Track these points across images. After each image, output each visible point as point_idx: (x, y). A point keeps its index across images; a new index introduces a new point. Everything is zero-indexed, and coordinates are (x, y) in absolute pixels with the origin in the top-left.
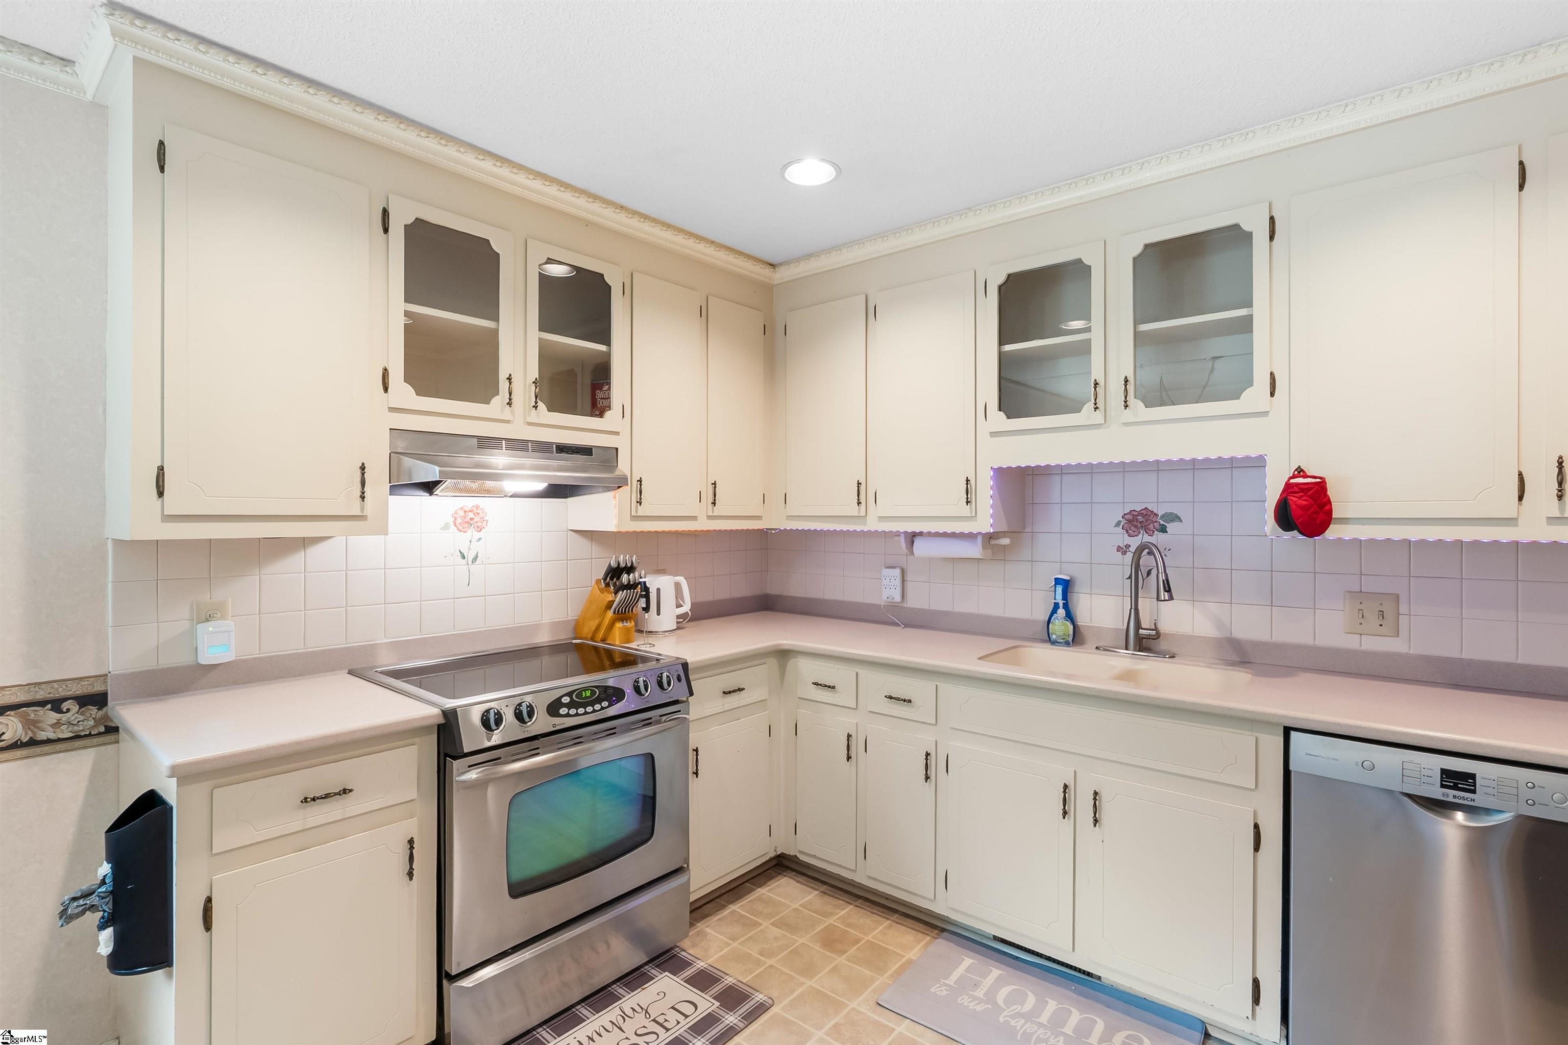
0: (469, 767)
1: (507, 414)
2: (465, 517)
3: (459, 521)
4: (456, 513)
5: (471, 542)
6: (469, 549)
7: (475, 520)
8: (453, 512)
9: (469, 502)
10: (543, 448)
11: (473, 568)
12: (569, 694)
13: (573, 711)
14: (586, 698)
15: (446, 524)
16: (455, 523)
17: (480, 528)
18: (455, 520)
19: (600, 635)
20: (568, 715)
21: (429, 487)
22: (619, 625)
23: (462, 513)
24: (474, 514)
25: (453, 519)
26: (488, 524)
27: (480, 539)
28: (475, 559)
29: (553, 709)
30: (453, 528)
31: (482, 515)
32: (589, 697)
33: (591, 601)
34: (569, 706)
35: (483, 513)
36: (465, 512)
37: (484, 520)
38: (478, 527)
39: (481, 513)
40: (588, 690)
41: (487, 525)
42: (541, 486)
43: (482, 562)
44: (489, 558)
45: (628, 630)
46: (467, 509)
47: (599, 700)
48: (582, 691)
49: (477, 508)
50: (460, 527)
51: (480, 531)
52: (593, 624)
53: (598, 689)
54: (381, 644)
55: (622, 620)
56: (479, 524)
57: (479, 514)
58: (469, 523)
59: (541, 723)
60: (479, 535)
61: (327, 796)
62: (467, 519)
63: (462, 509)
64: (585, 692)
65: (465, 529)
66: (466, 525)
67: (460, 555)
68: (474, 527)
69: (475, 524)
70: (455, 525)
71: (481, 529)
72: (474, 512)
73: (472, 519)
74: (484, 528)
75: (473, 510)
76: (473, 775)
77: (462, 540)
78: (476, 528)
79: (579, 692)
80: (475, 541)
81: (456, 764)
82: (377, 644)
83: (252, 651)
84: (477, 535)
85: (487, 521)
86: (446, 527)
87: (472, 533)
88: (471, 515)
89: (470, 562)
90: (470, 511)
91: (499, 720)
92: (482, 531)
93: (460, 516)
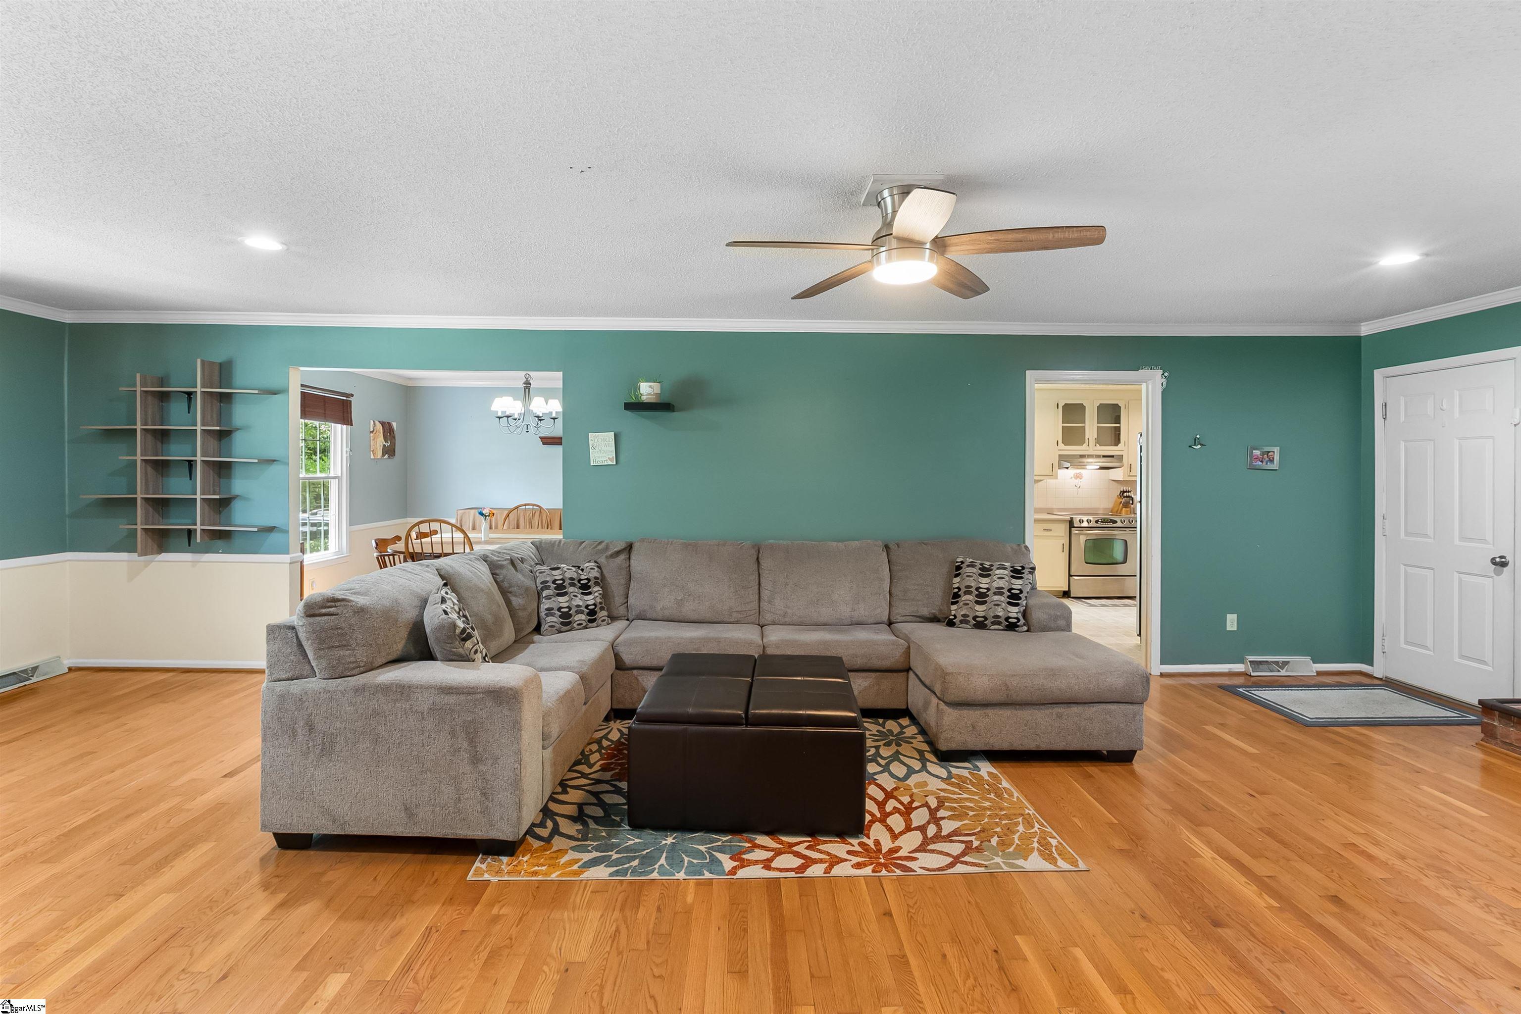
0: (1077, 530)
1: (1088, 448)
6: (1078, 484)
9: (1078, 471)
10: (1098, 456)
19: (1119, 512)
21: (1067, 468)
22: (1124, 509)
26: (1083, 477)
28: (1080, 486)
29: (1097, 522)
33: (1116, 501)
34: (1101, 522)
35: (1082, 474)
42: (1098, 467)
43: (1082, 489)
44: (1084, 486)
45: (1127, 511)
47: (1110, 522)
49: (1080, 473)
52: (1116, 509)
55: (1126, 508)
58: (1078, 477)
59: (1093, 524)
63: (1076, 473)
65: (1076, 479)
67: (1075, 485)
69: (1080, 477)
70: (1074, 478)
76: (1077, 532)
77: (1077, 482)
81: (1073, 529)
84: (1080, 480)
86: (1072, 478)
87: (1078, 480)
89: (1079, 489)
90: (1078, 474)
91: (1083, 522)
92: (1082, 479)
93: (1075, 475)
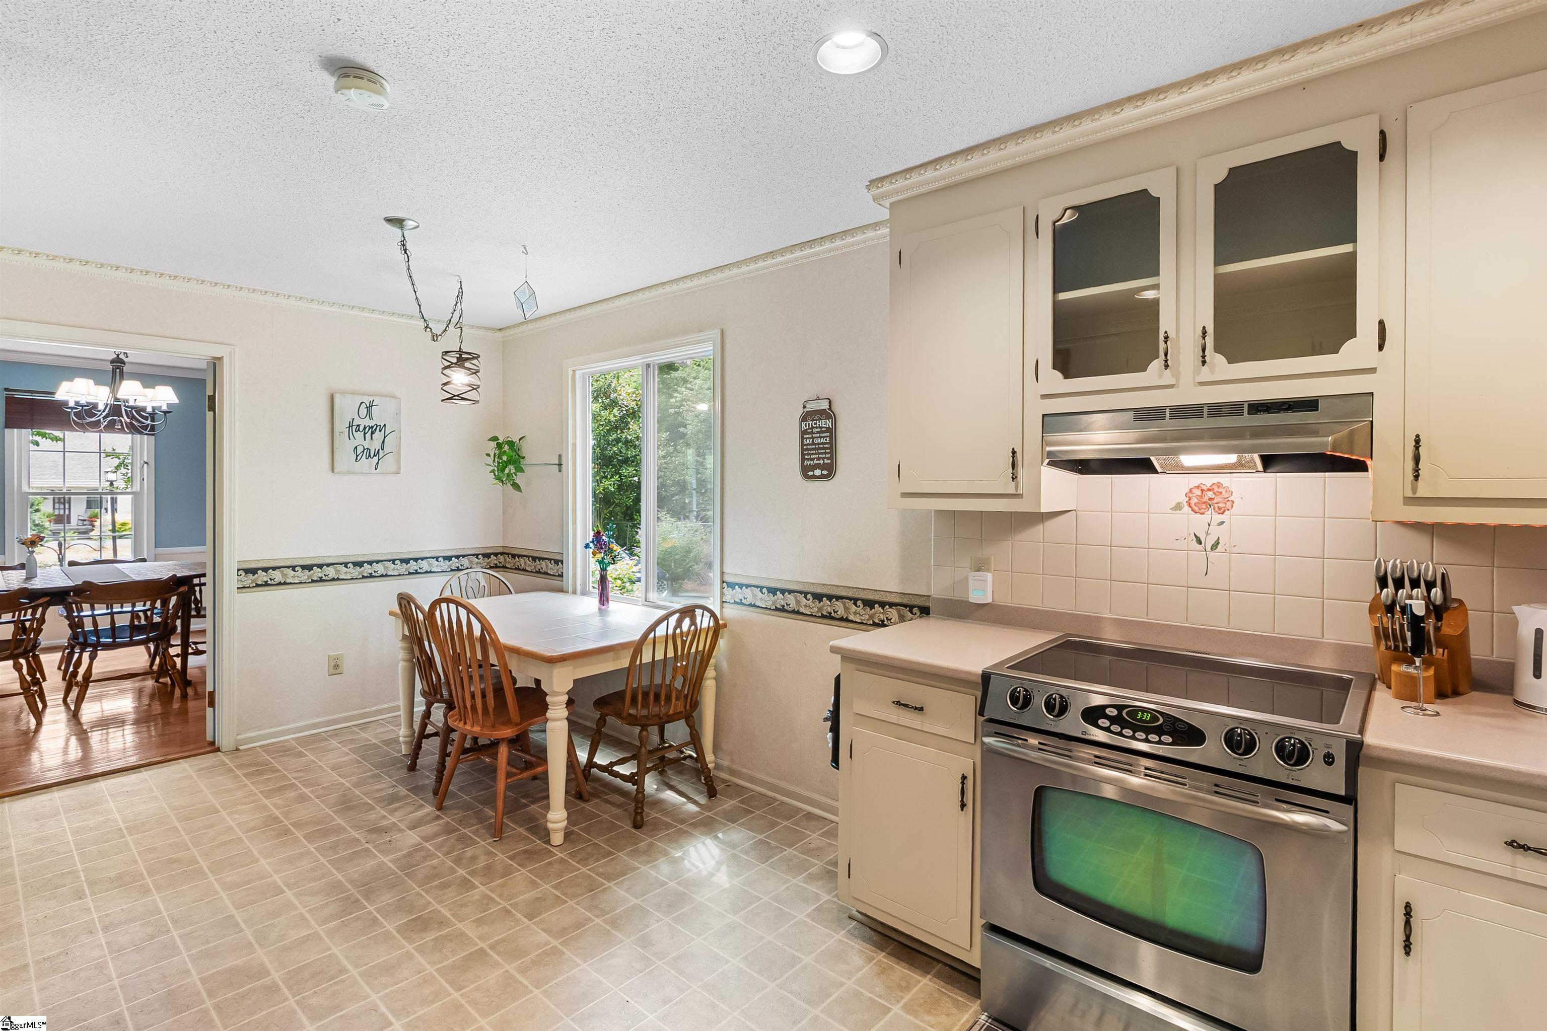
0: (996, 733)
1: (1168, 378)
2: (1201, 497)
3: (1194, 501)
4: (1191, 491)
5: (1209, 525)
6: (1207, 533)
7: (1215, 501)
8: (1187, 491)
11: (1212, 555)
12: (1120, 708)
13: (1116, 728)
14: (1141, 720)
15: (1179, 504)
16: (1189, 503)
17: (1223, 510)
18: (1190, 500)
20: (1107, 729)
22: (1395, 668)
23: (1198, 492)
24: (1214, 493)
25: (1187, 499)
26: (1234, 505)
27: (1222, 523)
28: (1215, 546)
29: (1091, 715)
30: (1186, 508)
31: (1225, 495)
32: (1145, 721)
35: (1226, 492)
36: (1202, 491)
37: (1228, 501)
38: (1220, 509)
39: (1224, 493)
40: (1147, 712)
41: (1232, 507)
43: (1226, 550)
44: (1234, 546)
46: (1205, 488)
48: (1140, 711)
49: (1219, 487)
50: (1196, 508)
51: (1222, 514)
53: (1163, 717)
54: (1106, 618)
55: (1400, 661)
56: (1221, 505)
57: (1221, 493)
58: (1208, 504)
60: (1221, 518)
61: (906, 706)
62: (1206, 499)
63: (1198, 487)
64: (1142, 713)
65: (1203, 511)
66: (1204, 506)
67: (1195, 539)
68: (1214, 509)
69: (1216, 505)
70: (1190, 506)
71: (1225, 511)
72: (1215, 491)
73: (1210, 499)
74: (1228, 510)
75: (1213, 489)
77: (1199, 523)
78: (1217, 509)
79: (1134, 711)
80: (1216, 524)
82: (1102, 617)
83: (1005, 600)
84: (1218, 518)
85: (1233, 502)
86: (1178, 507)
87: (1211, 515)
88: (1210, 494)
89: (1208, 548)
90: (1209, 490)
91: (1027, 701)
92: (1225, 513)
93: (1195, 495)
